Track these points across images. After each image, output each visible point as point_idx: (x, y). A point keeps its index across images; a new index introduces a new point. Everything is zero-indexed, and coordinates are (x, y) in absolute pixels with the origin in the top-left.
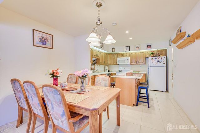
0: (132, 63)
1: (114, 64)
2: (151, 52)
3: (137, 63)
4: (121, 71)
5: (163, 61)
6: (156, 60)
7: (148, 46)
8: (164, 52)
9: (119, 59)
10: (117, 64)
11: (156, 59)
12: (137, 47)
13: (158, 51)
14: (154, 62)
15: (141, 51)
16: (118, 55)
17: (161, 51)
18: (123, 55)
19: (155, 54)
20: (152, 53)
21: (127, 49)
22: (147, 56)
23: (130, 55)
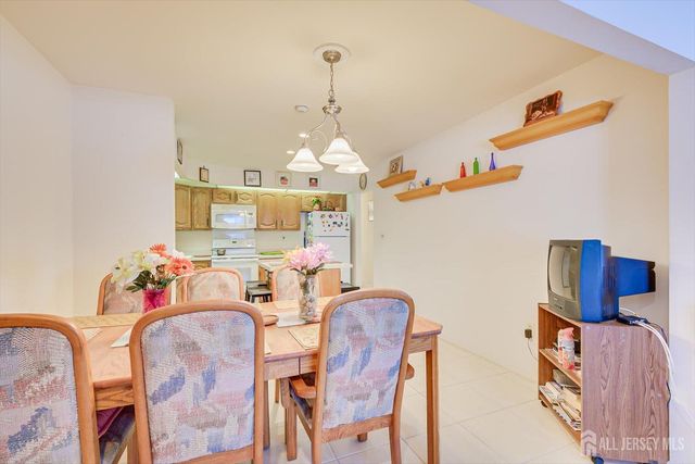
0: (262, 226)
1: (198, 226)
2: (315, 199)
3: (278, 226)
4: (221, 253)
5: (344, 224)
6: (331, 221)
7: (311, 179)
8: (341, 202)
9: (216, 209)
10: (209, 227)
11: (331, 216)
12: (283, 178)
13: (330, 196)
14: (326, 225)
15: (291, 191)
16: (213, 194)
17: (337, 197)
18: (233, 198)
19: (323, 205)
20: (318, 201)
21: (250, 180)
22: (306, 207)
23: (256, 199)
